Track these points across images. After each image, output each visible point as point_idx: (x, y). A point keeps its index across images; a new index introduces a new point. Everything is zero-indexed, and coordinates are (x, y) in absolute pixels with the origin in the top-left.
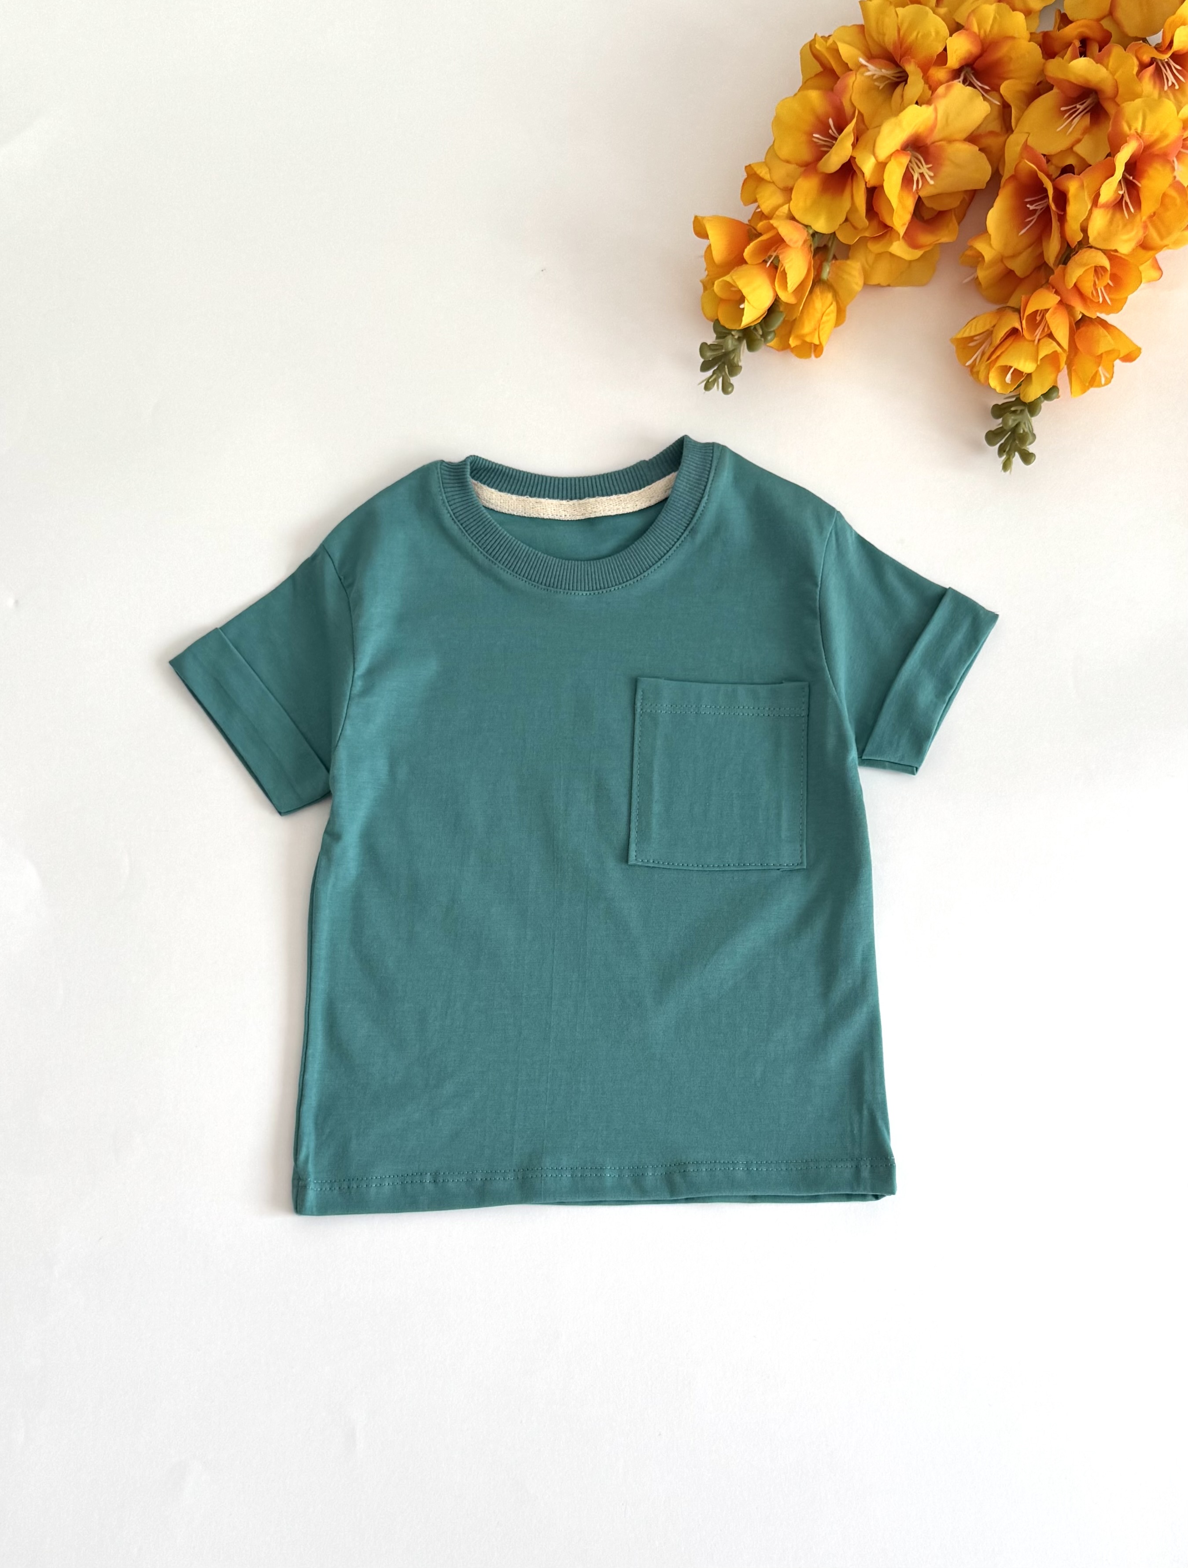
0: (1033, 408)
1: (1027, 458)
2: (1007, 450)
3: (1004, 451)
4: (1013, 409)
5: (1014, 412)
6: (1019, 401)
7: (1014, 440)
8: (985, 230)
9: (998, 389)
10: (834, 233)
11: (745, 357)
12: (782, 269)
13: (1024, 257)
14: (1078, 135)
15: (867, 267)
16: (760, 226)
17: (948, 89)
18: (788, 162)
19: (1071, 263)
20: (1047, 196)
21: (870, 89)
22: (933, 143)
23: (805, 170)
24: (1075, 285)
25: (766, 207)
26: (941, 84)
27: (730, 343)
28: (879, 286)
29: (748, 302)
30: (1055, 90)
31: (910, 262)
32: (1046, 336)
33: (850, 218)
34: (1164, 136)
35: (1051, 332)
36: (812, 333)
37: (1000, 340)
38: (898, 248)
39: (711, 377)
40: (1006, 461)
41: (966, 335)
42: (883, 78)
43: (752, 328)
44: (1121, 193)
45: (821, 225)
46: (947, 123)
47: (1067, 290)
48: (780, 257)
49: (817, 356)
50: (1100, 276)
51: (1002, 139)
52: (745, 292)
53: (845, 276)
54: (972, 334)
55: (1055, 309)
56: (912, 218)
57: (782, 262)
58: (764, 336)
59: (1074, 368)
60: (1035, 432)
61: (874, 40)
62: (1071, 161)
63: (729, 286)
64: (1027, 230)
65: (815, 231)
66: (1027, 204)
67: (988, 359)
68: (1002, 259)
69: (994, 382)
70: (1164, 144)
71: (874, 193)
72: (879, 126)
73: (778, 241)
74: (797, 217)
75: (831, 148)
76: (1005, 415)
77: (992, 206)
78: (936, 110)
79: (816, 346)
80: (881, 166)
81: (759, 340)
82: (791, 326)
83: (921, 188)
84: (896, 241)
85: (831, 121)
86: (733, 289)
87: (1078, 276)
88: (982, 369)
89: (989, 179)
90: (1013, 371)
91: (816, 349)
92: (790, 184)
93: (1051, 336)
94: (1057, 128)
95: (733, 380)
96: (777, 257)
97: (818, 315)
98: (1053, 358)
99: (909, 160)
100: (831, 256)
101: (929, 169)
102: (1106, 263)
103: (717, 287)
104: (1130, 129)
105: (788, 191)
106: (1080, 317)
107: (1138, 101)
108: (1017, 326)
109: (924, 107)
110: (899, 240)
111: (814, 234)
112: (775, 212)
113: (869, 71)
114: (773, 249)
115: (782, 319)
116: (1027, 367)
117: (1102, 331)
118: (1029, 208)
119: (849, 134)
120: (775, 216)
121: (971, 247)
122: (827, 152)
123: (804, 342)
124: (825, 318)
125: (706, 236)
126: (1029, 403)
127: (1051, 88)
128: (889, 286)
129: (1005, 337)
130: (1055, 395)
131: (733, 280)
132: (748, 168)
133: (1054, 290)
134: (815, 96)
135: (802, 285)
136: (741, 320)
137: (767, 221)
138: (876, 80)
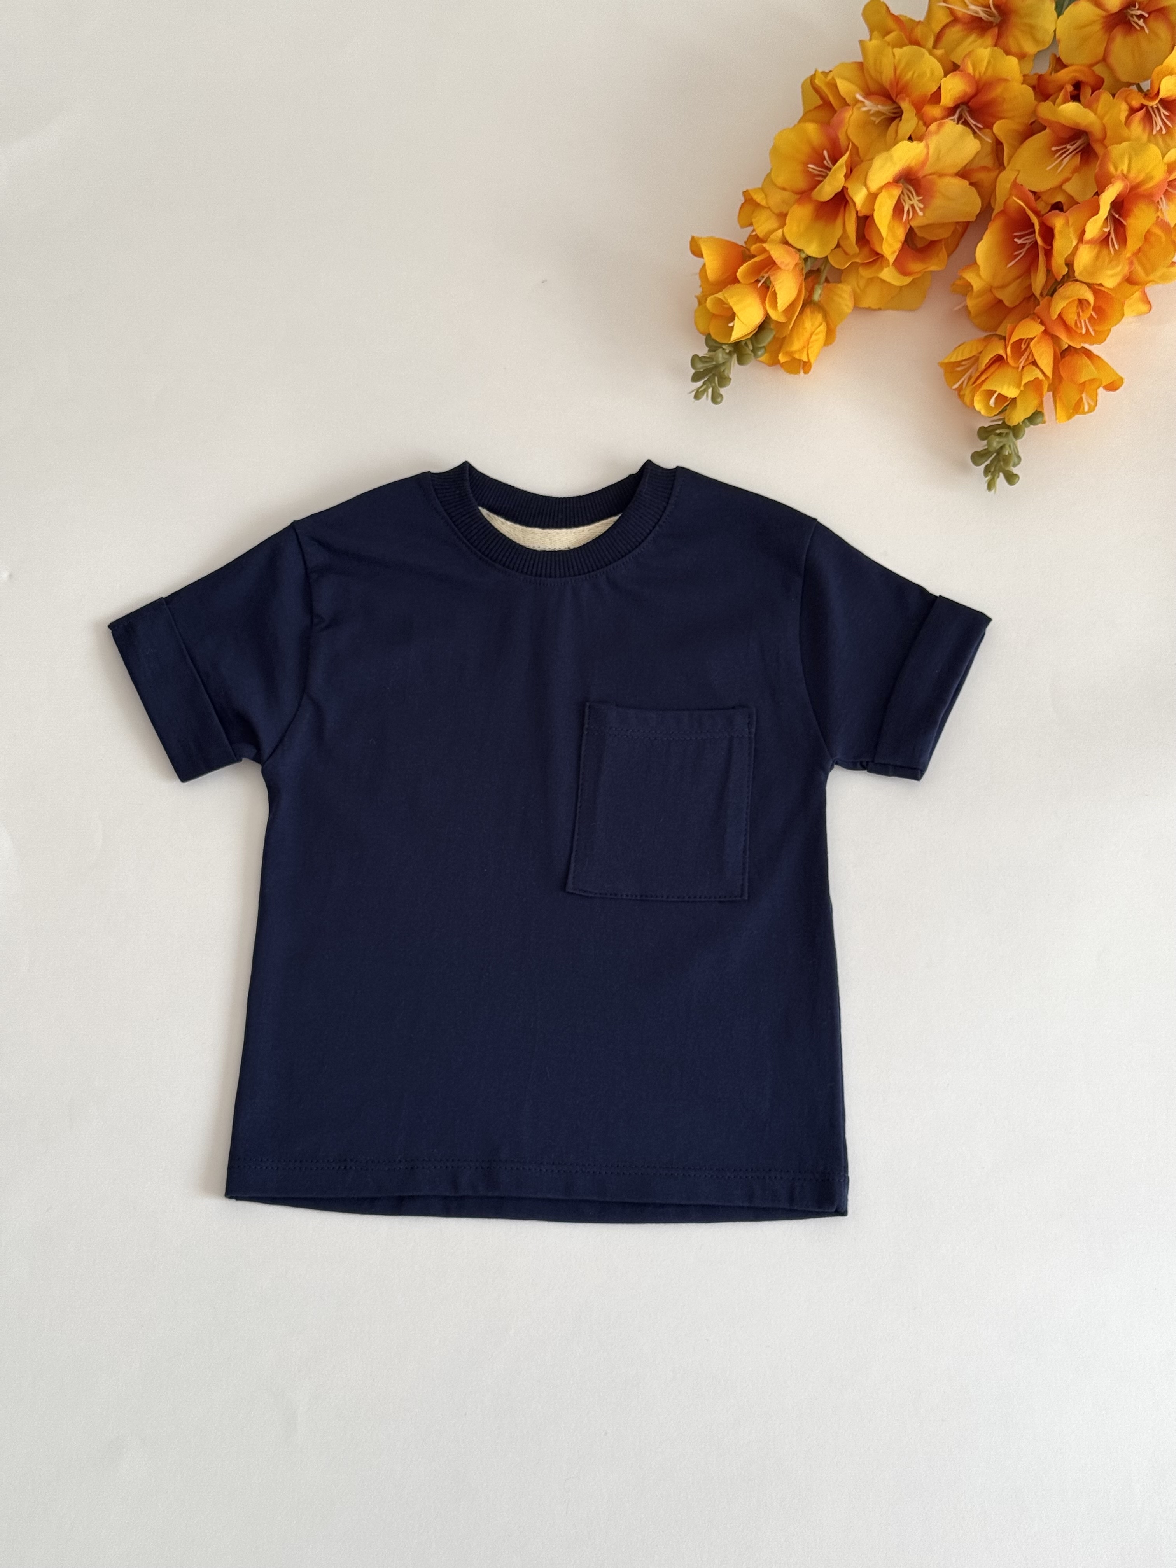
0: (1016, 431)
1: (1011, 478)
2: (992, 470)
3: (990, 472)
4: (998, 431)
5: (1000, 435)
6: (1004, 425)
7: (999, 461)
8: (975, 263)
9: (983, 412)
10: (826, 257)
11: (735, 371)
12: (773, 290)
13: (1012, 288)
14: (1067, 174)
15: (859, 291)
16: (754, 248)
17: (940, 127)
18: (784, 189)
19: (1056, 295)
20: (1034, 232)
21: (866, 123)
22: (924, 177)
23: (800, 198)
24: (1060, 315)
25: (761, 231)
26: (935, 120)
27: (720, 356)
28: (869, 309)
29: (738, 318)
30: (1047, 131)
31: (901, 287)
32: (1030, 363)
33: (841, 243)
34: (1149, 178)
35: (1035, 360)
36: (801, 351)
37: (985, 366)
38: (888, 274)
39: (701, 387)
40: (990, 481)
41: (953, 360)
42: (879, 113)
43: (743, 343)
44: (1107, 230)
45: (813, 250)
46: (938, 159)
47: (1053, 320)
48: (772, 278)
49: (806, 372)
50: (1085, 308)
51: (993, 174)
52: (735, 309)
53: (836, 298)
54: (959, 359)
55: (1041, 338)
56: (903, 245)
57: (774, 283)
58: (754, 351)
59: (1059, 395)
60: (1021, 454)
61: (871, 76)
62: (1059, 198)
63: (721, 303)
64: (1016, 263)
65: (807, 255)
66: (1014, 238)
67: (975, 382)
68: (990, 289)
69: (978, 406)
70: (1150, 185)
71: (865, 222)
72: (872, 159)
73: (770, 264)
74: (791, 241)
75: (825, 177)
76: (990, 438)
77: (981, 239)
78: (927, 146)
79: (805, 362)
80: (873, 197)
81: (749, 354)
82: (781, 343)
83: (912, 219)
84: (886, 267)
85: (825, 153)
86: (726, 306)
87: (1062, 307)
88: (967, 392)
89: (978, 212)
90: (998, 395)
91: (806, 366)
92: (784, 211)
93: (1034, 363)
94: (1047, 167)
95: (722, 391)
96: (768, 278)
97: (807, 335)
98: (1036, 385)
99: (901, 191)
100: (823, 278)
101: (919, 201)
102: (1090, 297)
103: (709, 303)
104: (1116, 169)
105: (782, 217)
106: (1067, 346)
107: (1125, 144)
108: (1002, 352)
109: (915, 143)
110: (889, 266)
111: (807, 258)
112: (770, 235)
113: (865, 106)
114: (765, 270)
115: (772, 336)
116: (1011, 392)
117: (1086, 360)
118: (1017, 242)
119: (841, 166)
120: (769, 240)
121: (961, 278)
122: (820, 182)
123: (794, 359)
124: (814, 337)
125: (699, 255)
126: (1014, 426)
127: (1044, 128)
128: (880, 309)
129: (991, 362)
130: (1039, 420)
131: (725, 297)
132: (746, 193)
133: (1040, 320)
134: (811, 128)
135: (792, 305)
136: (731, 335)
137: (760, 244)
138: (873, 115)
